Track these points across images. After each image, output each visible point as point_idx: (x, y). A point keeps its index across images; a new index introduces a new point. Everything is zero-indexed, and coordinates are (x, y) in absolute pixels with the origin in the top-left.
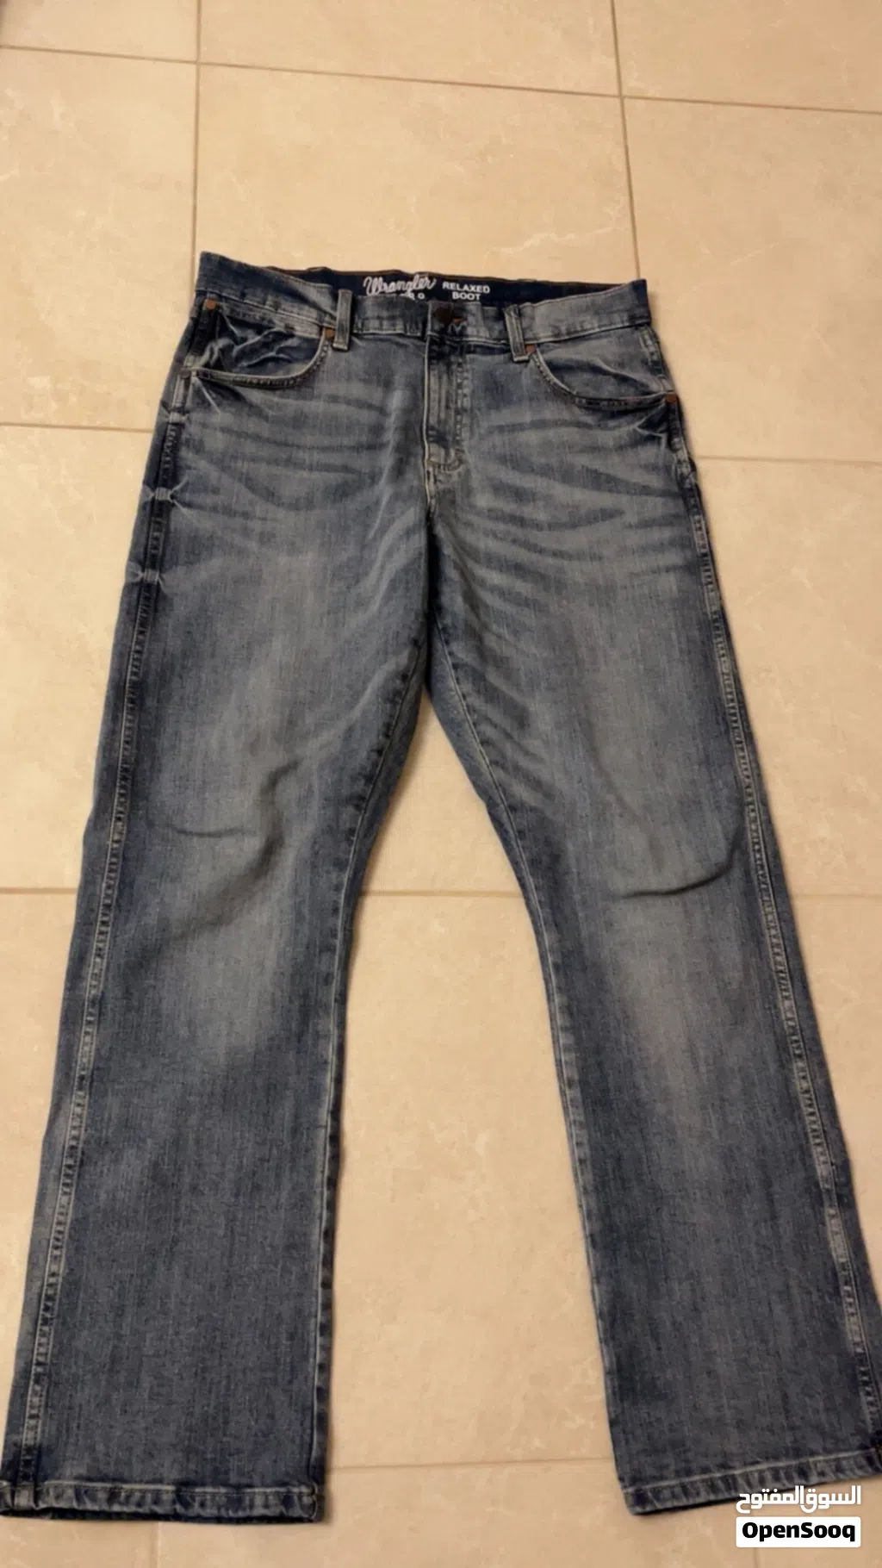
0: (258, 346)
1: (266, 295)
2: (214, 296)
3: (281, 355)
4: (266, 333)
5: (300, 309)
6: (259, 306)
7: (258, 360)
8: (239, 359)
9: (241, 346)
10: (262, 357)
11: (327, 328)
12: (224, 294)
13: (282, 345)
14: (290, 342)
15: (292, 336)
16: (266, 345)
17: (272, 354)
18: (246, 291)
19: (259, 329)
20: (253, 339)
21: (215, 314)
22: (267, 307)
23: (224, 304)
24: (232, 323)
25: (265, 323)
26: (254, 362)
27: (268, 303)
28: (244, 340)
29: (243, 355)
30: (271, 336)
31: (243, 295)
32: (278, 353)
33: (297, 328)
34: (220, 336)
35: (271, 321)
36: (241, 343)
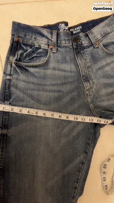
0: (31, 52)
1: (32, 35)
2: (17, 36)
3: (38, 55)
4: (33, 48)
5: (42, 39)
6: (31, 39)
7: (31, 57)
8: (26, 57)
9: (26, 53)
10: (33, 56)
11: (50, 45)
12: (20, 35)
13: (38, 52)
14: (40, 50)
15: (41, 48)
16: (33, 52)
17: (35, 55)
18: (26, 34)
19: (31, 46)
20: (30, 50)
21: (18, 42)
22: (32, 39)
23: (20, 39)
24: (23, 45)
25: (33, 44)
26: (30, 58)
27: (33, 37)
28: (27, 50)
29: (27, 56)
30: (34, 49)
31: (25, 35)
32: (37, 54)
33: (42, 46)
34: (20, 49)
35: (34, 44)
36: (26, 52)
